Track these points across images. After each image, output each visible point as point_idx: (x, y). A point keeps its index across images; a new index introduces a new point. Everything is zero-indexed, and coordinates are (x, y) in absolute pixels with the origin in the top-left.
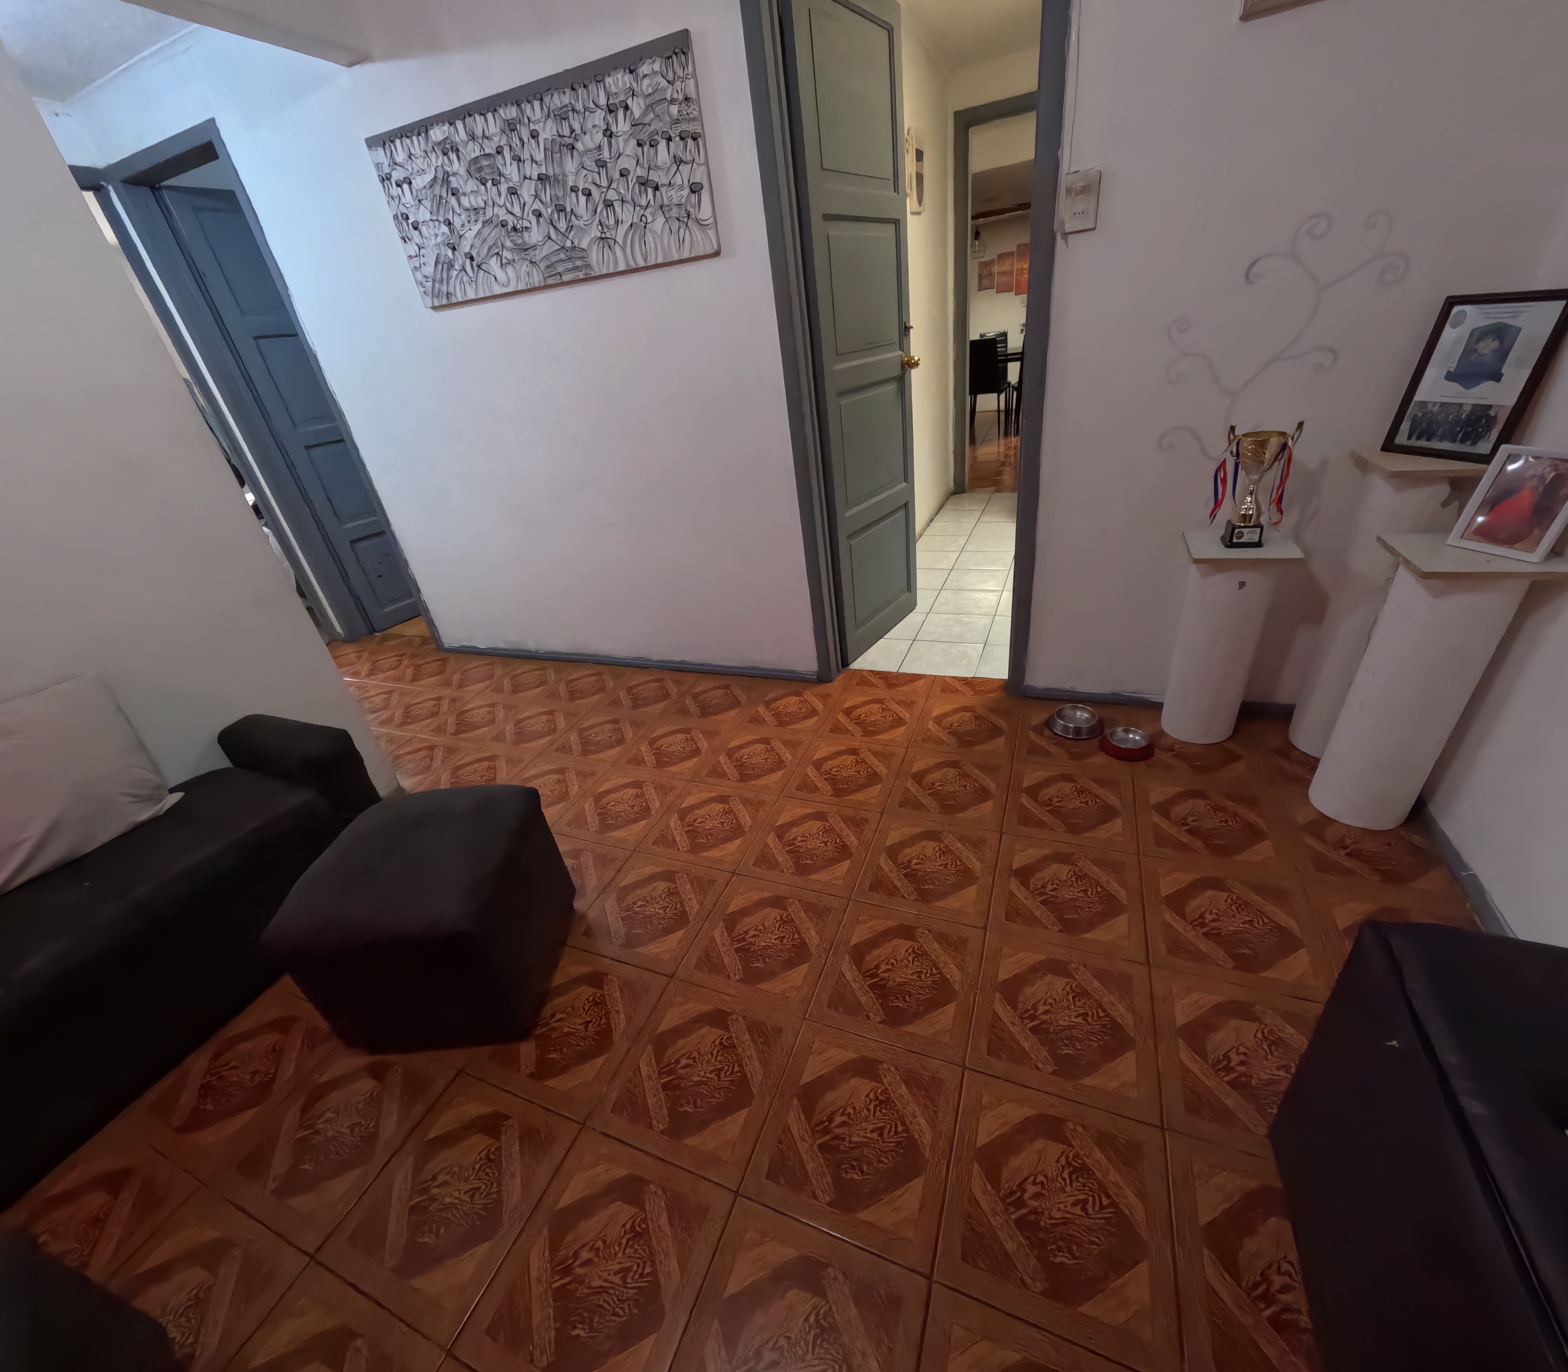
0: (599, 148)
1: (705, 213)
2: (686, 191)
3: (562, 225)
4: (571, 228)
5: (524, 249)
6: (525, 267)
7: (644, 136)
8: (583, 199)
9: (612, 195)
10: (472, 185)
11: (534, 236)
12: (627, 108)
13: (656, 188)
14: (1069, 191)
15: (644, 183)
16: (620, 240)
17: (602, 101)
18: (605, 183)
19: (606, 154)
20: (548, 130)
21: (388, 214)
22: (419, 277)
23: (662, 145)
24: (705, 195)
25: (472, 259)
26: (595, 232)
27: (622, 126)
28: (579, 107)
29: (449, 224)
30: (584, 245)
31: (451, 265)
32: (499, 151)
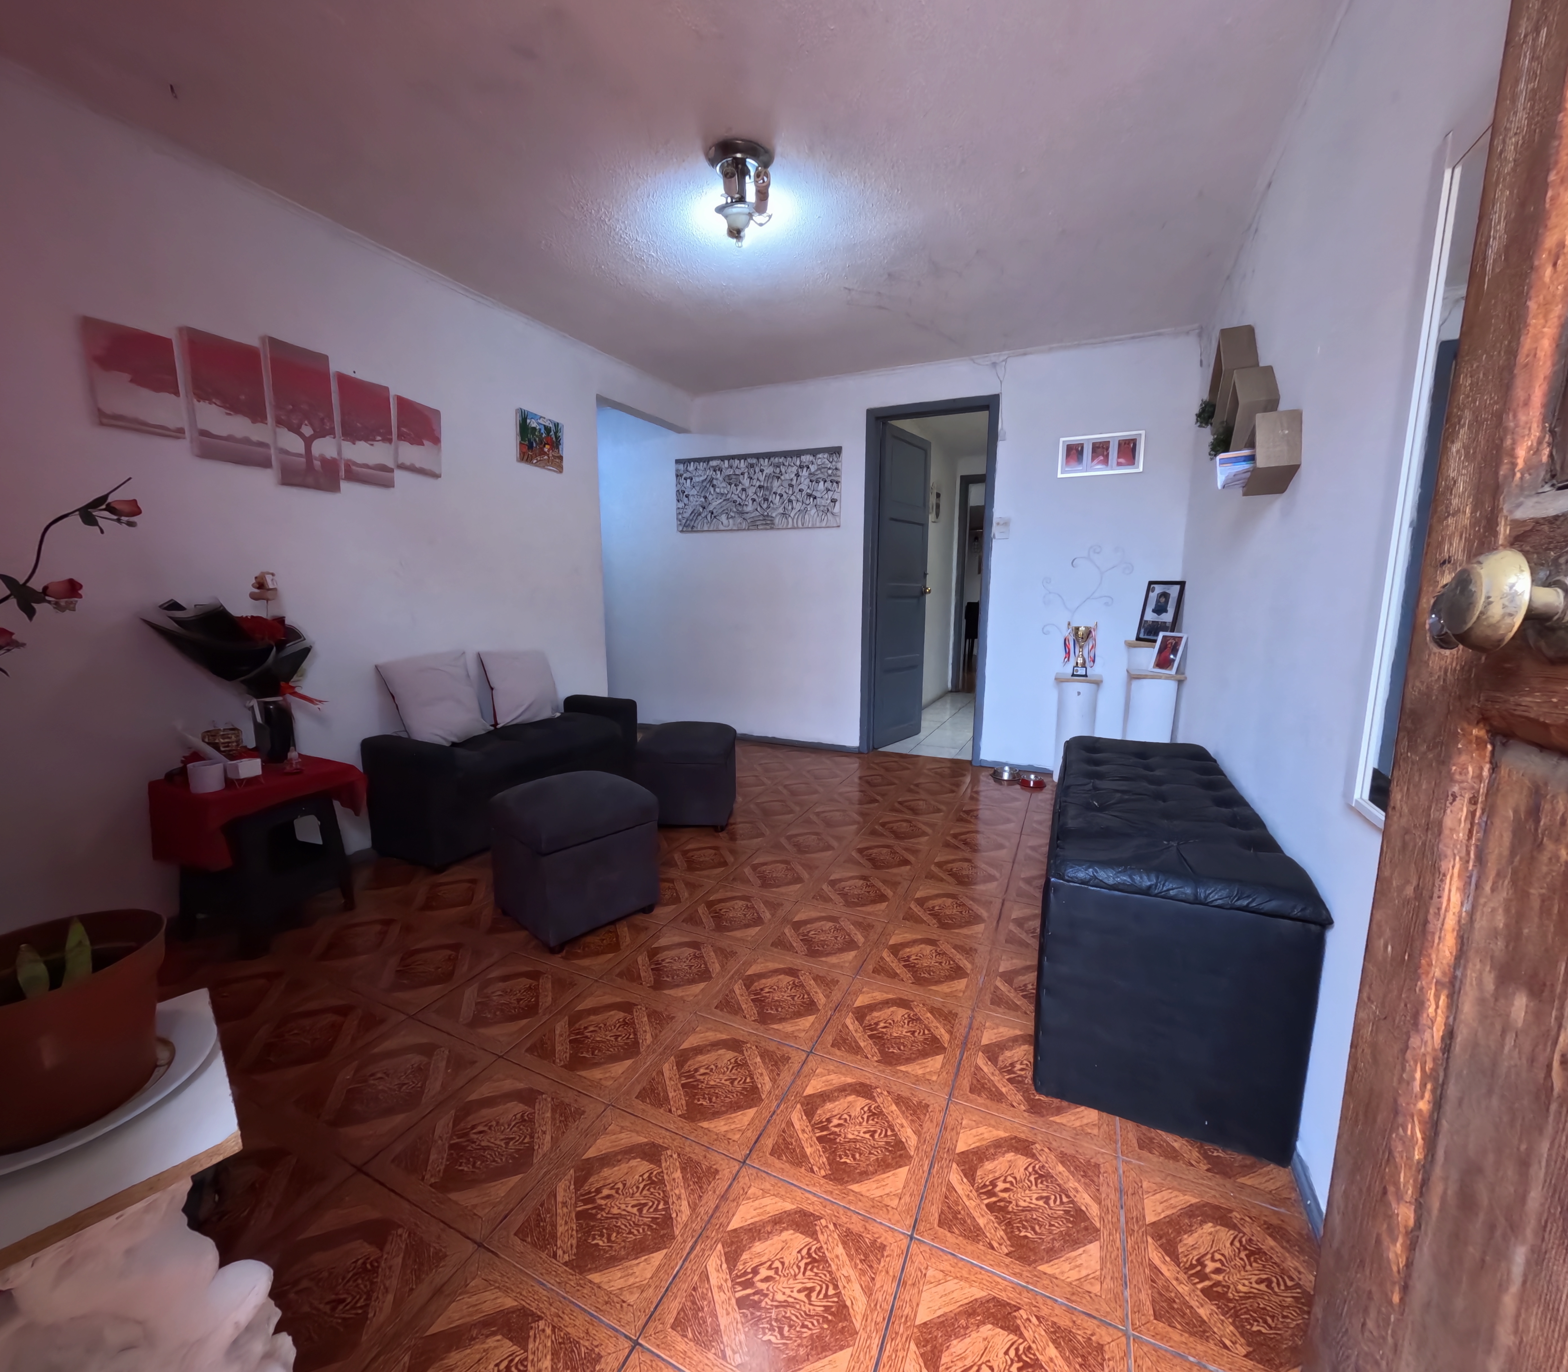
0: (792, 480)
1: (836, 510)
2: (829, 501)
3: (765, 506)
4: (768, 507)
5: (742, 513)
6: (739, 520)
7: (814, 478)
8: (778, 497)
9: (793, 498)
10: (724, 484)
11: (750, 508)
12: (808, 467)
13: (815, 498)
14: (998, 524)
15: (809, 495)
16: (792, 515)
17: (798, 463)
18: (791, 492)
19: (794, 482)
20: (768, 470)
21: (674, 490)
22: (680, 517)
23: (822, 483)
24: (837, 504)
25: (712, 513)
26: (781, 510)
27: (805, 473)
28: (787, 464)
29: (705, 497)
30: (774, 515)
31: (700, 514)
32: (743, 474)
